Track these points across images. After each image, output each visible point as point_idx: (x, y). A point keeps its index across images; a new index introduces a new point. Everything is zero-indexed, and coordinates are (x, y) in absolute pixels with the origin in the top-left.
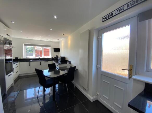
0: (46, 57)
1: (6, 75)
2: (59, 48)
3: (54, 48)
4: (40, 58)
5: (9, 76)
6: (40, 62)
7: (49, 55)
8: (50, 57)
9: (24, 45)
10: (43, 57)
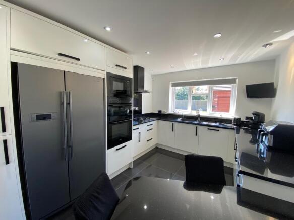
0: (217, 115)
1: (108, 149)
2: (272, 84)
3: (247, 87)
4: (199, 116)
5: (117, 149)
6: (195, 126)
7: (227, 110)
8: (231, 114)
9: (173, 86)
10: (208, 113)
